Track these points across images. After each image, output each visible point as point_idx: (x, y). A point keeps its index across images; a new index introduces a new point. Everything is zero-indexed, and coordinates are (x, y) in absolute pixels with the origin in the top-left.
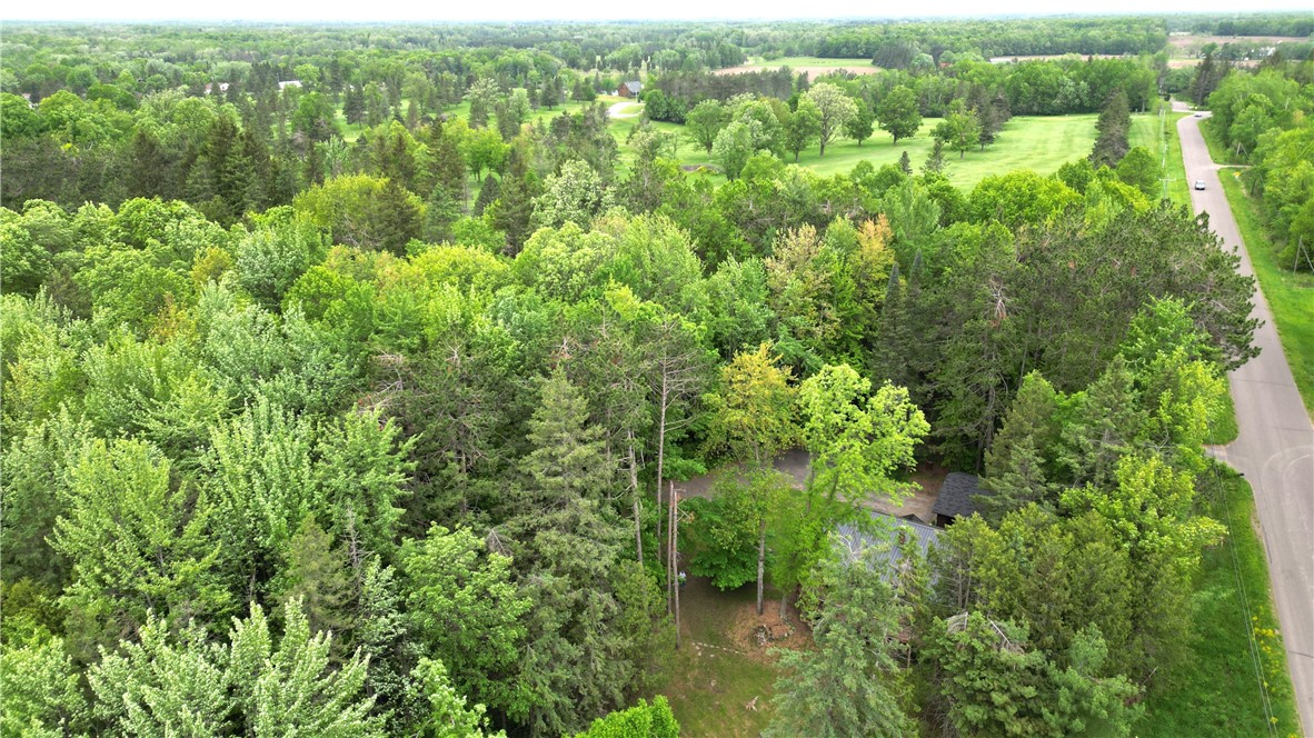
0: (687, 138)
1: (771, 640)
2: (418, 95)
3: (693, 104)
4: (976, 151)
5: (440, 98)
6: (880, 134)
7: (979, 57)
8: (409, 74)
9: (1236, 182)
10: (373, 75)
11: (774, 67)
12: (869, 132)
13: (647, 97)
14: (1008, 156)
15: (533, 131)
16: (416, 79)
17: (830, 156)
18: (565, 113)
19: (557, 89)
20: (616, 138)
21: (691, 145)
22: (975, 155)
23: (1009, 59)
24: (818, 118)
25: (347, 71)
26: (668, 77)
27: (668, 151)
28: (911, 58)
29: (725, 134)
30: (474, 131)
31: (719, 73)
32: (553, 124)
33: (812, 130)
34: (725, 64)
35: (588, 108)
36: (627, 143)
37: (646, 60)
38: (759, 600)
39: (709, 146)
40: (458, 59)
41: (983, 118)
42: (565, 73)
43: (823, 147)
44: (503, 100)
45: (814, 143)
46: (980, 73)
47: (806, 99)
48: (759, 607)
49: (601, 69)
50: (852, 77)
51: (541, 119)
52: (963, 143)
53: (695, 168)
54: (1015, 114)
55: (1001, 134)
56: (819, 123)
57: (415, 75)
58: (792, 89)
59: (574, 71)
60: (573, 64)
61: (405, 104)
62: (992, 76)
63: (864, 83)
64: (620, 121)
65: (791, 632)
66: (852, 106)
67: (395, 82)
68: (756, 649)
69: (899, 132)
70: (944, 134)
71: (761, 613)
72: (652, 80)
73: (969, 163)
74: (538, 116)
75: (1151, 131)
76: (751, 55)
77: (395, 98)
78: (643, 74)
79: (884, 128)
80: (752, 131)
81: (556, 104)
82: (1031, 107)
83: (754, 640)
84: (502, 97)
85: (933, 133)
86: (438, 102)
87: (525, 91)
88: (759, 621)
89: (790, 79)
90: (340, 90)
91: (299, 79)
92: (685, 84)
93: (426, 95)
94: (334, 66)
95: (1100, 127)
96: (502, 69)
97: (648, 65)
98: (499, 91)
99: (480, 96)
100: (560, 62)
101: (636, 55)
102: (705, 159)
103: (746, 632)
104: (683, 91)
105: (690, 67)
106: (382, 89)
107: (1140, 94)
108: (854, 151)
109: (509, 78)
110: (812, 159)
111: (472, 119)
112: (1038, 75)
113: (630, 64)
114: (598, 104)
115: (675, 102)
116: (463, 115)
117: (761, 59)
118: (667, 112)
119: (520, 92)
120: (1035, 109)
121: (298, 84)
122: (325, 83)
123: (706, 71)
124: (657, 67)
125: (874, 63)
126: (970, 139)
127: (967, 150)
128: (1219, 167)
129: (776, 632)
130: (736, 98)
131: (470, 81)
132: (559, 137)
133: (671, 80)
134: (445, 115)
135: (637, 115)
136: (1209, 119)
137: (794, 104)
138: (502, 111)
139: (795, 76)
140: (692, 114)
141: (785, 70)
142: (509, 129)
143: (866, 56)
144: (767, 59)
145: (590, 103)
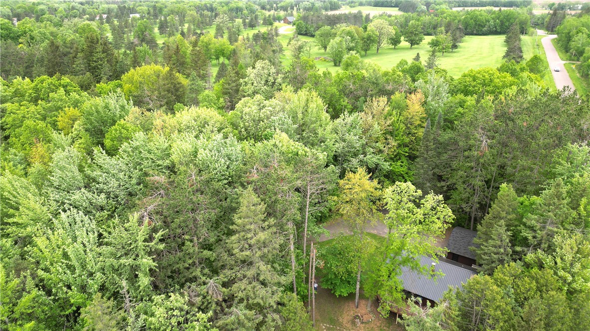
0: (315, 44)
1: (362, 323)
2: (193, 21)
3: (318, 28)
4: (449, 52)
5: (202, 23)
6: (404, 43)
7: (447, 7)
8: (188, 11)
9: (573, 70)
10: (172, 12)
11: (354, 11)
12: (399, 42)
13: (297, 24)
14: (464, 55)
15: (244, 40)
16: (192, 15)
17: (381, 54)
18: (259, 31)
19: (256, 19)
20: (283, 44)
21: (317, 47)
22: (449, 54)
23: (461, 9)
24: (376, 35)
25: (161, 10)
26: (306, 15)
27: (306, 50)
28: (417, 8)
29: (333, 42)
30: (216, 40)
31: (330, 13)
32: (253, 36)
33: (373, 41)
34: (332, 9)
35: (269, 29)
36: (288, 45)
37: (296, 6)
38: (357, 301)
39: (325, 48)
40: (211, 5)
41: (453, 37)
42: (259, 12)
43: (378, 49)
44: (231, 25)
45: (374, 48)
46: (450, 15)
47: (371, 27)
48: (356, 304)
49: (275, 10)
50: (390, 16)
51: (248, 34)
52: (443, 49)
53: (319, 58)
54: (467, 34)
55: (460, 44)
56: (377, 38)
57: (191, 12)
58: (363, 21)
59: (264, 11)
60: (263, 8)
61: (186, 25)
62: (455, 17)
63: (396, 19)
64: (284, 35)
65: (373, 318)
66: (392, 31)
67: (182, 14)
68: (355, 328)
69: (413, 43)
70: (434, 44)
71: (357, 307)
72: (299, 16)
73: (446, 58)
74: (247, 32)
75: (530, 44)
76: (344, 5)
77: (182, 23)
78: (295, 12)
79: (406, 41)
80: (346, 41)
81: (255, 26)
82: (473, 31)
83: (353, 323)
84: (230, 23)
85: (429, 43)
86: (201, 25)
87: (241, 21)
88: (356, 312)
89: (362, 16)
90: (157, 19)
91: (139, 13)
92: (314, 18)
93: (196, 22)
94: (155, 7)
95: (507, 41)
96: (231, 10)
97: (297, 9)
98: (229, 20)
99: (220, 23)
100: (258, 7)
101: (292, 4)
102: (323, 54)
103: (350, 318)
104: (314, 21)
105: (317, 10)
106: (176, 18)
107: (523, 26)
108: (392, 51)
109: (234, 14)
110: (373, 55)
111: (216, 33)
112: (477, 16)
113: (289, 8)
114: (274, 27)
115: (309, 26)
116: (212, 31)
117: (348, 7)
118: (306, 31)
119: (239, 21)
120: (475, 32)
121: (138, 16)
122: (150, 15)
123: (324, 12)
124: (301, 10)
125: (399, 10)
126: (448, 47)
127: (445, 52)
128: (565, 62)
129: (365, 318)
130: (338, 26)
131: (216, 15)
132: (256, 42)
133: (308, 16)
134: (204, 31)
135: (292, 32)
136: (556, 38)
137: (365, 28)
138: (230, 29)
139: (364, 15)
140: (318, 33)
141: (360, 12)
142: (233, 39)
143: (396, 6)
144: (351, 7)
145: (270, 26)
